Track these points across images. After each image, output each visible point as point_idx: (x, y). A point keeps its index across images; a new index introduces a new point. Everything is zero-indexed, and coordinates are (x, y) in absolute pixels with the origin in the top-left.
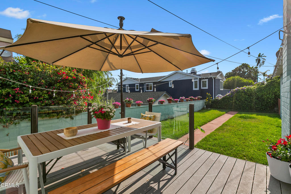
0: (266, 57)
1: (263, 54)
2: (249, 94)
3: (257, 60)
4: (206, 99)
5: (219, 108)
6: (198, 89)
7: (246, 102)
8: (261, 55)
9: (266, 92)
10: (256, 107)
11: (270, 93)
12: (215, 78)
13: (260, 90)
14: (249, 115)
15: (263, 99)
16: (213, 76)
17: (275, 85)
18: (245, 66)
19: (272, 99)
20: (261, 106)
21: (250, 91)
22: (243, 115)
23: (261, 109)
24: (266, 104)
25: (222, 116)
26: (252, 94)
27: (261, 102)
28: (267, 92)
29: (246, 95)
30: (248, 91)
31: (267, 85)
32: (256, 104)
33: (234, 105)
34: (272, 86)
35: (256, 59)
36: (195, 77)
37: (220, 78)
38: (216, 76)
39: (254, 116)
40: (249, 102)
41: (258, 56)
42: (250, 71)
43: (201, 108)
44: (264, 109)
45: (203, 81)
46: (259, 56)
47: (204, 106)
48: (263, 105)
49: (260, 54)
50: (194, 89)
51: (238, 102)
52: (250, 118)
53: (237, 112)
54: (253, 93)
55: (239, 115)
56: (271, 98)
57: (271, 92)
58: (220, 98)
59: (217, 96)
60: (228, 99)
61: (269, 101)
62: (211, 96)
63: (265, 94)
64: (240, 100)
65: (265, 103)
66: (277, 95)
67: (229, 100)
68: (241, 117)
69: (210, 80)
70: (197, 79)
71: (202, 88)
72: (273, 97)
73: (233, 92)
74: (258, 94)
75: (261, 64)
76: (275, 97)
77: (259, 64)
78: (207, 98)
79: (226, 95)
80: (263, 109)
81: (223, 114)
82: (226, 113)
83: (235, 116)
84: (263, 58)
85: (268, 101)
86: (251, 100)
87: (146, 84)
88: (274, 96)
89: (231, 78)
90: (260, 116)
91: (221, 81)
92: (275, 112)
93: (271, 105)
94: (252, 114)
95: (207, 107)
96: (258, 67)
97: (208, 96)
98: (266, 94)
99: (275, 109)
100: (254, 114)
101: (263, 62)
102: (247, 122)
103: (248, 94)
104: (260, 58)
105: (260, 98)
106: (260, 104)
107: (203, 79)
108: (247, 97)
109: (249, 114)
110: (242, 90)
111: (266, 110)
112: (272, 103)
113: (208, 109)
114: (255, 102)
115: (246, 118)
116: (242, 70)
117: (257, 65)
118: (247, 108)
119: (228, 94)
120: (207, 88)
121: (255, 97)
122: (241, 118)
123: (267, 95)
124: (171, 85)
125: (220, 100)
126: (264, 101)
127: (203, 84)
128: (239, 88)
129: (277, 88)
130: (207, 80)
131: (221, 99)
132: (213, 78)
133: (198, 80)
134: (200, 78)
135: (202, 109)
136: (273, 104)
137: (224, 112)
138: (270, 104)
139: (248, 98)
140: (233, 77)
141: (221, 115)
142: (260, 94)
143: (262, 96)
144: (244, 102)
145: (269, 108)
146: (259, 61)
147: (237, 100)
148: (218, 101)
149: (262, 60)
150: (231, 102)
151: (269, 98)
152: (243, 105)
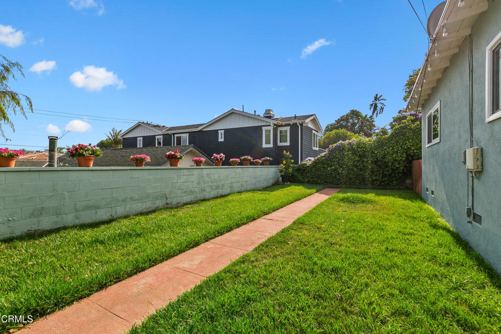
0: (385, 100)
1: (381, 96)
2: (361, 153)
3: (372, 105)
4: (282, 163)
5: (308, 181)
6: (271, 145)
7: (355, 169)
8: (378, 97)
9: (391, 148)
10: (374, 178)
11: (399, 150)
12: (302, 124)
13: (380, 144)
14: (360, 195)
15: (385, 162)
16: (299, 121)
17: (407, 133)
18: (355, 114)
19: (401, 162)
20: (381, 176)
21: (362, 147)
22: (349, 194)
23: (383, 184)
24: (390, 172)
25: (305, 199)
26: (367, 153)
27: (381, 169)
28: (393, 149)
29: (355, 156)
30: (359, 148)
31: (392, 135)
32: (373, 172)
33: (334, 175)
34: (401, 137)
35: (371, 103)
36: (267, 122)
37: (310, 125)
38: (303, 121)
39: (371, 196)
40: (361, 170)
41: (373, 99)
42: (362, 123)
43: (271, 182)
44: (388, 184)
45: (280, 131)
46: (376, 98)
47: (278, 178)
48: (386, 175)
49: (377, 95)
50: (264, 146)
51: (340, 171)
52: (363, 201)
53: (338, 190)
54: (368, 151)
55: (341, 195)
56: (401, 160)
57: (400, 148)
58: (309, 163)
59: (307, 159)
60: (323, 164)
61: (397, 166)
62: (291, 159)
63: (389, 152)
64: (344, 166)
65: (389, 170)
66: (410, 155)
67: (326, 166)
68: (343, 200)
69: (294, 128)
70: (270, 125)
71: (279, 144)
72: (404, 159)
73: (332, 150)
74: (376, 152)
75: (379, 112)
76: (407, 159)
77: (376, 112)
78: (284, 162)
79: (319, 156)
80: (386, 182)
81: (310, 195)
82: (317, 192)
83: (332, 197)
84: (382, 102)
85: (395, 166)
86: (364, 166)
87: (176, 136)
88: (405, 156)
89: (334, 132)
90: (383, 198)
91: (313, 131)
92: (407, 188)
93: (401, 175)
94: (367, 193)
95: (283, 181)
96: (374, 116)
97: (286, 158)
98: (391, 152)
99: (408, 181)
100: (371, 193)
101: (382, 109)
102: (355, 212)
103: (358, 154)
104: (378, 102)
105: (380, 161)
106: (380, 174)
107: (282, 126)
108: (357, 158)
109: (360, 193)
110: (347, 145)
111: (390, 186)
112: (401, 171)
113: (286, 183)
114: (372, 168)
115: (353, 203)
116: (351, 121)
117: (373, 114)
118: (358, 181)
119: (323, 154)
120: (288, 144)
121: (371, 159)
122: (345, 202)
123: (392, 155)
124: (222, 138)
125: (309, 167)
126: (387, 166)
127: (280, 136)
128: (343, 142)
129: (411, 141)
130: (288, 128)
131: (311, 165)
132: (298, 124)
133: (271, 128)
134: (275, 125)
135: (273, 185)
136: (403, 172)
137: (314, 190)
138: (398, 173)
139: (358, 161)
140: (337, 131)
141: (305, 197)
142: (379, 153)
143: (384, 157)
144: (352, 170)
145: (396, 180)
146: (376, 106)
147: (339, 165)
148: (306, 167)
149: (379, 106)
150: (329, 169)
151: (396, 160)
152: (351, 176)
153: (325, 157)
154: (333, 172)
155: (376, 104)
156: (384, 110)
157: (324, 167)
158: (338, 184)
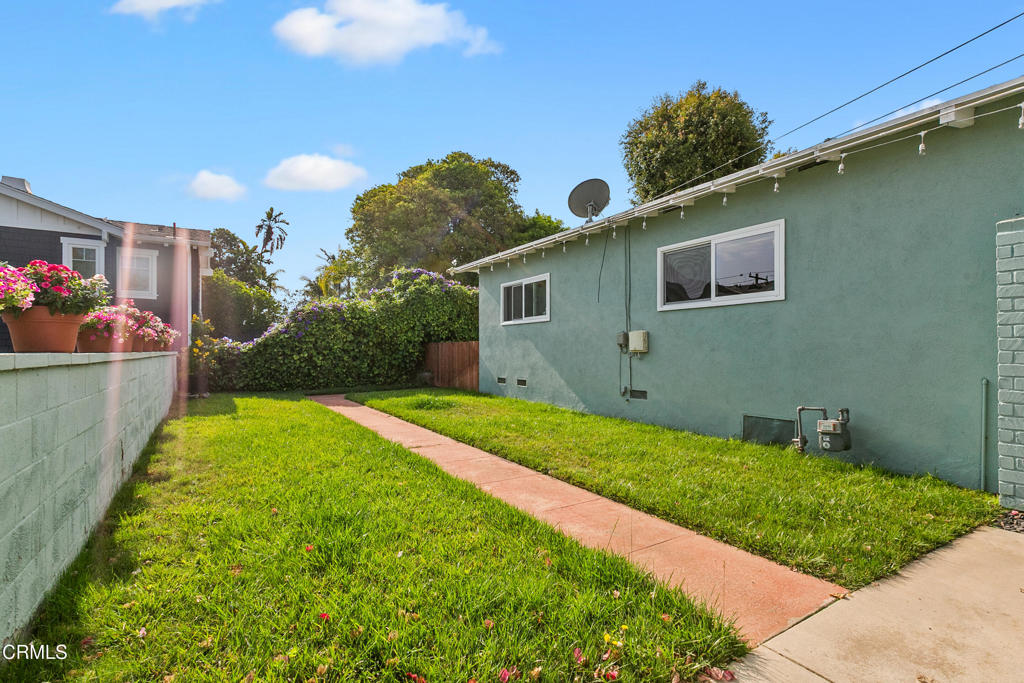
0: (288, 224)
1: (280, 215)
2: (357, 328)
3: (260, 227)
7: (346, 358)
8: (274, 214)
9: (405, 323)
10: (376, 373)
13: (389, 314)
15: (395, 345)
18: (226, 238)
19: (417, 344)
20: (386, 368)
21: (360, 317)
23: (389, 380)
24: (400, 361)
26: (367, 329)
28: (408, 323)
29: (347, 332)
30: (353, 318)
33: (306, 371)
35: (260, 223)
40: (356, 358)
41: (265, 217)
44: (396, 380)
46: (270, 216)
48: (393, 366)
49: (272, 210)
51: (319, 360)
54: (369, 325)
56: (417, 341)
60: (282, 347)
61: (410, 351)
64: (325, 352)
67: (288, 352)
70: (99, 238)
72: (421, 340)
73: (302, 320)
74: (383, 327)
75: (275, 245)
76: (425, 340)
77: (270, 244)
78: (200, 342)
84: (282, 225)
85: (408, 352)
88: (423, 335)
93: (413, 365)
96: (267, 251)
97: (201, 333)
101: (281, 239)
104: (273, 224)
105: (387, 342)
106: (384, 364)
107: (133, 244)
108: (351, 337)
110: (333, 311)
112: (415, 359)
113: (205, 395)
118: (350, 379)
123: (407, 333)
126: (396, 352)
130: (151, 255)
133: (99, 247)
134: (111, 238)
136: (418, 360)
138: (410, 362)
142: (388, 330)
143: (395, 335)
144: (341, 359)
145: (406, 374)
146: (269, 233)
147: (316, 349)
148: (238, 355)
149: (276, 233)
150: (296, 357)
151: (410, 342)
152: (338, 370)
153: (285, 332)
154: (303, 365)
155: (270, 229)
156: (285, 242)
157: (284, 354)
158: (314, 388)
